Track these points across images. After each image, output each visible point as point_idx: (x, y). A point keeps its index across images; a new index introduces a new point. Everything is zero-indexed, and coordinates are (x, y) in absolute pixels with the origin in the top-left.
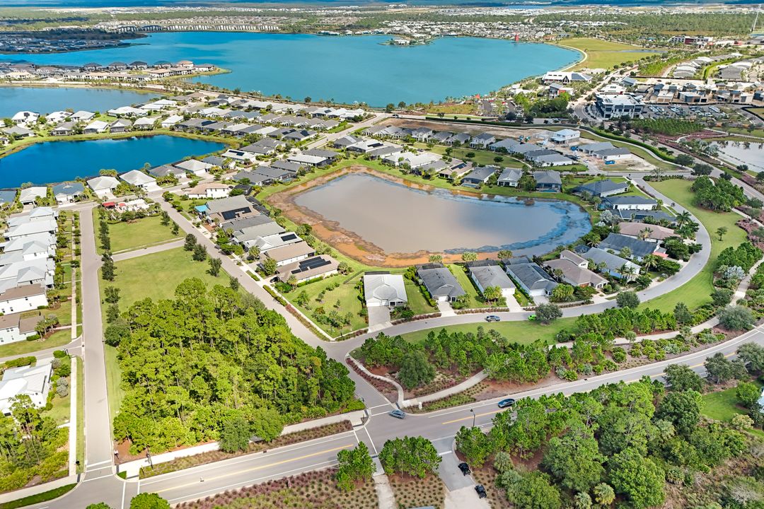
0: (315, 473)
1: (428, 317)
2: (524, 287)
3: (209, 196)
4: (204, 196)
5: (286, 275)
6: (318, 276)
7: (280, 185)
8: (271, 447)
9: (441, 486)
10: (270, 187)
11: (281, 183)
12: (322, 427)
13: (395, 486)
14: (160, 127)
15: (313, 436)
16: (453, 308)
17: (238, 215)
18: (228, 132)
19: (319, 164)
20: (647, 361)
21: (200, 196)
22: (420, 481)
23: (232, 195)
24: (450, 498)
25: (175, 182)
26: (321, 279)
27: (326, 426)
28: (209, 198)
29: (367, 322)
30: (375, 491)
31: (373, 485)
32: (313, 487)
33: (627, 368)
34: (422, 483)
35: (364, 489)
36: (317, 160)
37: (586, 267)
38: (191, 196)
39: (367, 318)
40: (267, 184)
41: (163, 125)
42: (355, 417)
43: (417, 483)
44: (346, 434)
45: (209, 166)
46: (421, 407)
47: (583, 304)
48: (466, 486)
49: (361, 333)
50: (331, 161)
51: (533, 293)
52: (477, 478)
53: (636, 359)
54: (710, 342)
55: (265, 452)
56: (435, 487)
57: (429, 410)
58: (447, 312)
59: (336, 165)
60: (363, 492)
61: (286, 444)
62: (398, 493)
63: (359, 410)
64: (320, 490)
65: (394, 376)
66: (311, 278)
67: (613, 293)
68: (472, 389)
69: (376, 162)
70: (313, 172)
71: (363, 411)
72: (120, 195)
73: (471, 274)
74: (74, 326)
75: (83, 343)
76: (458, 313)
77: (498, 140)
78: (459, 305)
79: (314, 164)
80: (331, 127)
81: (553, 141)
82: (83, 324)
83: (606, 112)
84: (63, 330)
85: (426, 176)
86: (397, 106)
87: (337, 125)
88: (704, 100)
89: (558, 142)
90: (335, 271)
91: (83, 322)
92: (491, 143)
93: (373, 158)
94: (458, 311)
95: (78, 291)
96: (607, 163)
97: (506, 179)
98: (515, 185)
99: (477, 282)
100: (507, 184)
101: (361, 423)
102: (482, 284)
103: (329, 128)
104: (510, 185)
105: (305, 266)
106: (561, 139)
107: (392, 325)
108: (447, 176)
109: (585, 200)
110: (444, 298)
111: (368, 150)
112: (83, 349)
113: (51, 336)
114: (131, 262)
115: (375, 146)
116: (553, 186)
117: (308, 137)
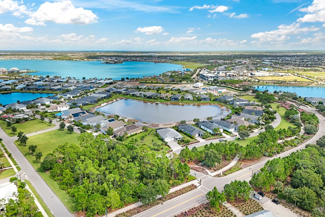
0: (195, 208)
1: (195, 143)
2: (226, 129)
3: (59, 110)
4: (56, 111)
5: (121, 133)
6: (135, 133)
7: (90, 105)
8: (164, 201)
9: (257, 203)
10: (86, 106)
11: (91, 104)
12: (183, 189)
13: (236, 207)
14: (15, 89)
15: (182, 193)
16: (203, 138)
17: (80, 115)
18: (53, 89)
19: (105, 97)
20: (292, 147)
21: (54, 111)
22: (246, 202)
23: (71, 108)
24: (265, 207)
25: (37, 107)
26: (136, 134)
27: (185, 188)
28: (59, 112)
29: (170, 147)
30: (229, 211)
31: (226, 208)
32: (199, 215)
33: (287, 150)
34: (248, 203)
35: (224, 211)
36: (104, 96)
37: (244, 120)
38: (49, 111)
39: (168, 146)
40: (85, 105)
41: (16, 88)
42: (195, 182)
43: (245, 204)
44: (195, 190)
45: (52, 100)
46: (222, 174)
47: (251, 132)
48: (267, 201)
49: (171, 151)
50: (110, 96)
51: (230, 130)
52: (269, 197)
53: (287, 147)
54: (307, 139)
55: (162, 204)
56: (254, 204)
57: (225, 175)
58: (202, 141)
59: (112, 97)
60: (224, 212)
61: (170, 199)
62: (240, 209)
63: (194, 180)
64: (203, 215)
65: (199, 165)
66: (132, 134)
67: (258, 128)
68: (236, 165)
69: (129, 96)
70: (103, 100)
71: (196, 180)
72: (8, 114)
73: (200, 127)
74: (14, 167)
75: (24, 173)
76: (206, 140)
77: (173, 88)
78: (205, 137)
79: (102, 97)
80: (101, 86)
81: (194, 87)
82: (19, 165)
83: (207, 79)
84: (7, 169)
85: (154, 99)
86: (125, 79)
87: (103, 85)
88: (235, 75)
89: (196, 87)
90: (141, 131)
91: (18, 164)
92: (172, 88)
93: (127, 94)
94: (205, 139)
95: (7, 152)
96: (219, 92)
97: (188, 97)
98: (192, 100)
99: (206, 129)
100: (189, 99)
101: (199, 185)
102: (209, 129)
103: (100, 86)
104: (190, 99)
105: (128, 129)
106: (197, 86)
107: (182, 147)
108: (163, 98)
109: (221, 102)
110: (197, 135)
111: (123, 92)
112: (26, 176)
113: (2, 173)
114: (31, 138)
115: (126, 90)
116: (207, 99)
117: (93, 89)
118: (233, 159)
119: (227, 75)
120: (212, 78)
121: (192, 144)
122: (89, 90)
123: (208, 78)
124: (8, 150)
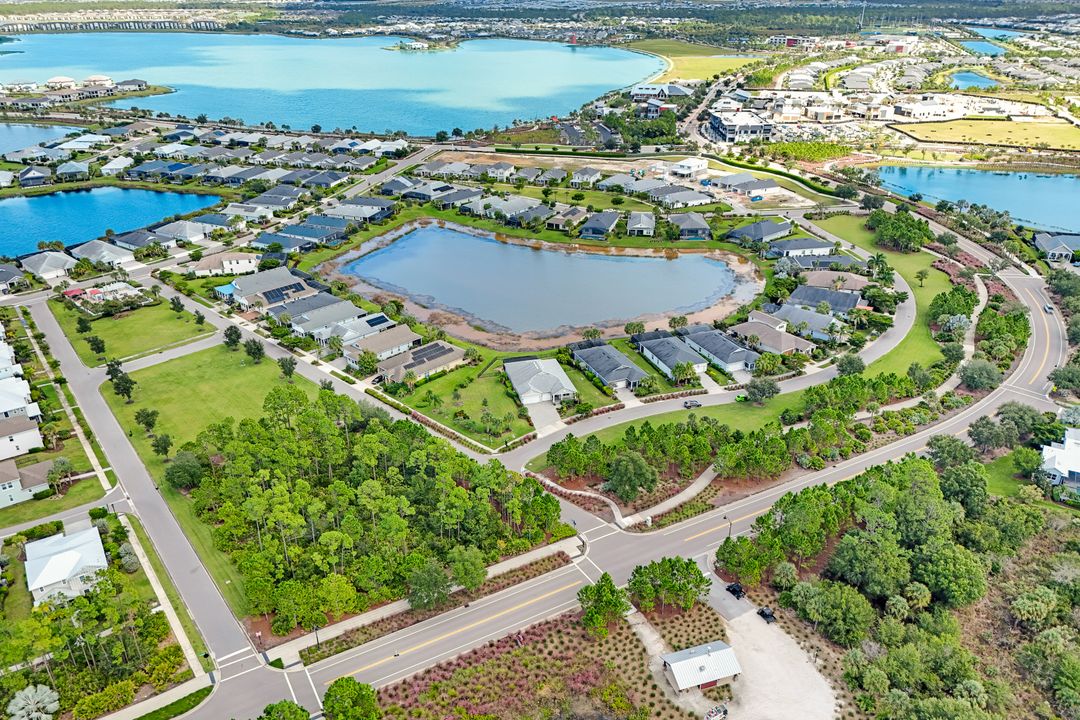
0: (547, 623)
1: (608, 411)
2: (716, 361)
3: (228, 271)
4: (219, 272)
5: (397, 372)
6: (439, 370)
7: (325, 251)
8: (473, 600)
9: (715, 617)
10: (311, 254)
11: (327, 247)
12: (531, 565)
13: (657, 624)
14: (101, 175)
15: (524, 577)
16: (636, 395)
17: (287, 294)
18: (214, 178)
19: (372, 219)
20: (896, 436)
21: (214, 272)
22: (686, 614)
23: (263, 268)
24: (732, 628)
25: (164, 255)
26: (444, 373)
27: (536, 563)
28: (228, 275)
29: (531, 425)
30: (634, 634)
31: (629, 627)
32: (552, 642)
33: (876, 448)
34: (690, 616)
35: (620, 634)
36: (369, 211)
37: (784, 330)
38: (199, 273)
39: (528, 419)
40: (308, 250)
41: (104, 172)
42: (570, 547)
43: (683, 616)
44: (565, 569)
45: (209, 228)
46: (650, 524)
47: (794, 375)
48: (745, 611)
49: (530, 440)
50: (388, 214)
51: (730, 368)
52: (754, 601)
53: (883, 435)
54: (957, 407)
55: (467, 606)
56: (708, 618)
57: (660, 526)
58: (631, 402)
59: (396, 218)
60: (619, 638)
61: (491, 592)
62: (665, 632)
63: (570, 536)
64: (562, 643)
65: (598, 490)
66: (432, 373)
67: (824, 359)
68: (704, 494)
69: (450, 212)
70: (366, 230)
71: (576, 537)
72: (81, 278)
73: (642, 351)
74: (100, 472)
75: (126, 494)
76: (646, 402)
77: (605, 177)
78: (643, 392)
79: (365, 219)
80: (366, 166)
81: (675, 174)
82: (113, 468)
83: (729, 136)
84: (84, 479)
85: (529, 227)
86: (450, 135)
87: (374, 163)
88: (838, 117)
89: (683, 176)
90: (460, 362)
91: (111, 464)
92: (598, 181)
93: (445, 207)
94: (644, 399)
95: (80, 421)
96: (753, 199)
97: (638, 226)
98: (652, 234)
99: (655, 360)
100: (640, 233)
101: (580, 553)
102: (664, 362)
103: (363, 168)
104: (645, 233)
105: (420, 357)
106: (685, 172)
107: (566, 425)
108: (557, 226)
109: (745, 247)
110: (621, 384)
111: (435, 196)
112: (131, 503)
113: (70, 489)
114: (148, 374)
115: (442, 189)
116: (700, 232)
117: (339, 182)
118: (699, 473)
119: (809, 114)
120: (746, 132)
121: (600, 415)
122: (328, 185)
123: (733, 131)
124: (85, 416)
